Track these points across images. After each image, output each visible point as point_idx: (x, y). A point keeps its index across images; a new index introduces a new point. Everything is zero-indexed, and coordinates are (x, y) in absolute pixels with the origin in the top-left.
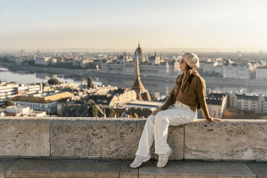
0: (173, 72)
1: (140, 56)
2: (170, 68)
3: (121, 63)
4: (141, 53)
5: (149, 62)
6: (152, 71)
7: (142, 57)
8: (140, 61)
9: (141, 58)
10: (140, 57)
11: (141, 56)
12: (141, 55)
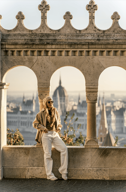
0: (122, 129)
1: (62, 100)
2: (117, 122)
3: (29, 112)
4: (64, 96)
5: (78, 111)
6: (84, 127)
7: (66, 102)
8: (63, 109)
9: (64, 105)
10: (63, 103)
11: (64, 101)
12: (64, 99)
